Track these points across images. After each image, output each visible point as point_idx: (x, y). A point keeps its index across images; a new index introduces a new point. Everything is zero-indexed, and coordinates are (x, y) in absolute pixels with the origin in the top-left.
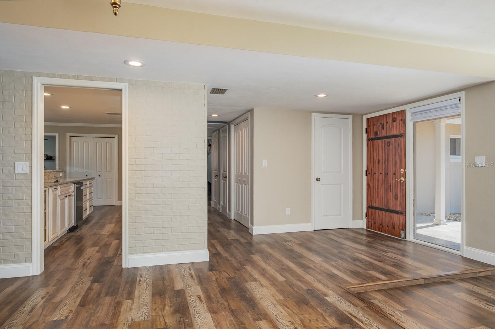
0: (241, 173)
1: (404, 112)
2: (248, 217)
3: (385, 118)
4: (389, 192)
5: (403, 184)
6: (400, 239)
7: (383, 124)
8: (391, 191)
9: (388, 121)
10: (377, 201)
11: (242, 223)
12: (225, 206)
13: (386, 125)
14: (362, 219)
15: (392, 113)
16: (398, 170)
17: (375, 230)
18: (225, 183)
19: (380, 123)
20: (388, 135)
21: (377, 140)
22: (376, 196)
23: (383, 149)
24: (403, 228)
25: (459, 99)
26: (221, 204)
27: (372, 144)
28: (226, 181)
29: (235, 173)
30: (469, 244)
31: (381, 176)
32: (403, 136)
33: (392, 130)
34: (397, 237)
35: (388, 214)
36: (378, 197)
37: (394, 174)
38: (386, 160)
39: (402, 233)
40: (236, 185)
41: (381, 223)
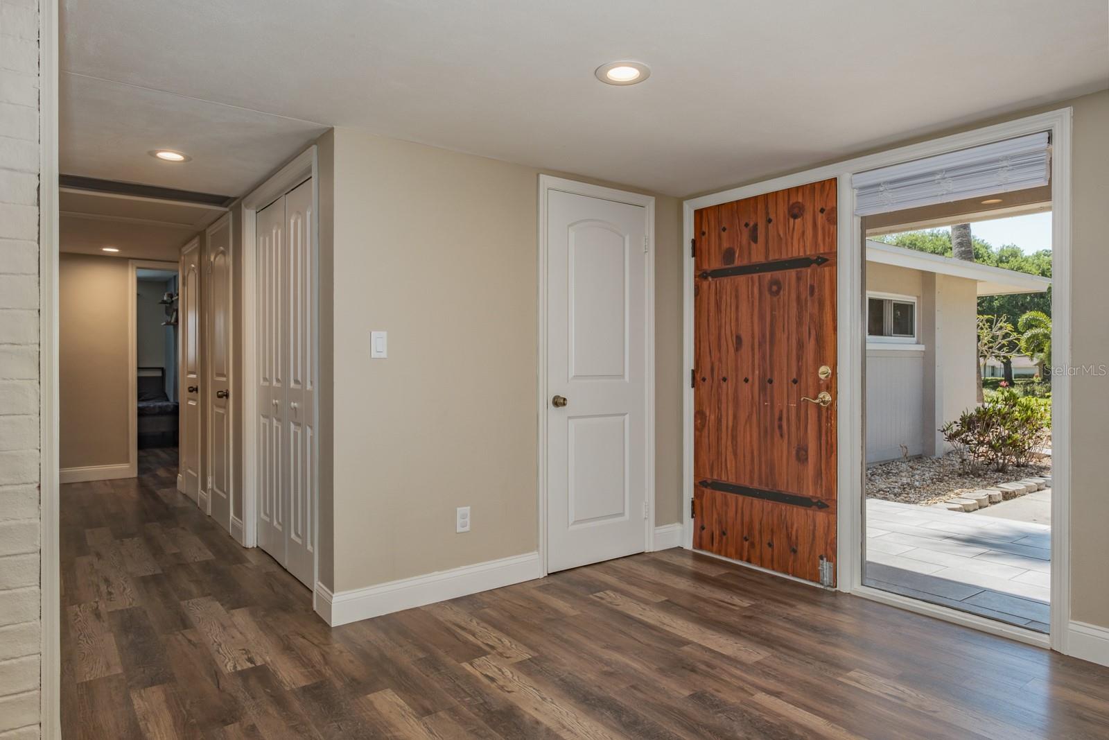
0: (284, 380)
1: (830, 184)
2: (309, 547)
3: (761, 206)
4: (776, 439)
5: (828, 415)
6: (818, 586)
7: (756, 225)
8: (781, 436)
9: (772, 216)
10: (731, 464)
11: (286, 564)
12: (225, 496)
13: (767, 228)
14: (681, 520)
15: (789, 191)
16: (811, 369)
17: (726, 556)
18: (223, 415)
19: (743, 223)
20: (771, 258)
21: (732, 277)
22: (730, 449)
23: (753, 302)
24: (826, 554)
25: (1046, 135)
26: (209, 486)
27: (713, 286)
28: (225, 407)
29: (258, 381)
30: (1080, 613)
31: (745, 389)
32: (827, 260)
33: (790, 244)
34: (806, 579)
35: (770, 505)
36: (735, 454)
37: (795, 382)
38: (764, 336)
39: (825, 566)
40: (265, 425)
41: (745, 534)
